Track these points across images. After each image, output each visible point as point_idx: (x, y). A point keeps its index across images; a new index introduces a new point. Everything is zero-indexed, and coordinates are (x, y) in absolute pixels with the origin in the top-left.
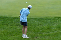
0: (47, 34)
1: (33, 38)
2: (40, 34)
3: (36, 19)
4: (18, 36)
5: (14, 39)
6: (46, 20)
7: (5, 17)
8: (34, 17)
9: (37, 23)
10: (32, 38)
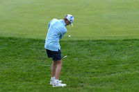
0: (108, 77)
1: (76, 86)
2: (90, 76)
3: (81, 44)
4: (41, 82)
5: (31, 90)
6: (104, 45)
7: (11, 38)
8: (77, 39)
9: (85, 51)
10: (73, 87)
